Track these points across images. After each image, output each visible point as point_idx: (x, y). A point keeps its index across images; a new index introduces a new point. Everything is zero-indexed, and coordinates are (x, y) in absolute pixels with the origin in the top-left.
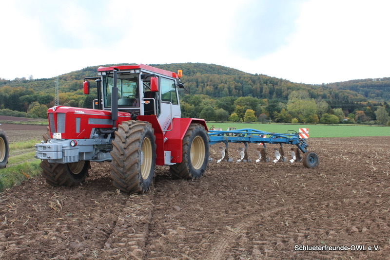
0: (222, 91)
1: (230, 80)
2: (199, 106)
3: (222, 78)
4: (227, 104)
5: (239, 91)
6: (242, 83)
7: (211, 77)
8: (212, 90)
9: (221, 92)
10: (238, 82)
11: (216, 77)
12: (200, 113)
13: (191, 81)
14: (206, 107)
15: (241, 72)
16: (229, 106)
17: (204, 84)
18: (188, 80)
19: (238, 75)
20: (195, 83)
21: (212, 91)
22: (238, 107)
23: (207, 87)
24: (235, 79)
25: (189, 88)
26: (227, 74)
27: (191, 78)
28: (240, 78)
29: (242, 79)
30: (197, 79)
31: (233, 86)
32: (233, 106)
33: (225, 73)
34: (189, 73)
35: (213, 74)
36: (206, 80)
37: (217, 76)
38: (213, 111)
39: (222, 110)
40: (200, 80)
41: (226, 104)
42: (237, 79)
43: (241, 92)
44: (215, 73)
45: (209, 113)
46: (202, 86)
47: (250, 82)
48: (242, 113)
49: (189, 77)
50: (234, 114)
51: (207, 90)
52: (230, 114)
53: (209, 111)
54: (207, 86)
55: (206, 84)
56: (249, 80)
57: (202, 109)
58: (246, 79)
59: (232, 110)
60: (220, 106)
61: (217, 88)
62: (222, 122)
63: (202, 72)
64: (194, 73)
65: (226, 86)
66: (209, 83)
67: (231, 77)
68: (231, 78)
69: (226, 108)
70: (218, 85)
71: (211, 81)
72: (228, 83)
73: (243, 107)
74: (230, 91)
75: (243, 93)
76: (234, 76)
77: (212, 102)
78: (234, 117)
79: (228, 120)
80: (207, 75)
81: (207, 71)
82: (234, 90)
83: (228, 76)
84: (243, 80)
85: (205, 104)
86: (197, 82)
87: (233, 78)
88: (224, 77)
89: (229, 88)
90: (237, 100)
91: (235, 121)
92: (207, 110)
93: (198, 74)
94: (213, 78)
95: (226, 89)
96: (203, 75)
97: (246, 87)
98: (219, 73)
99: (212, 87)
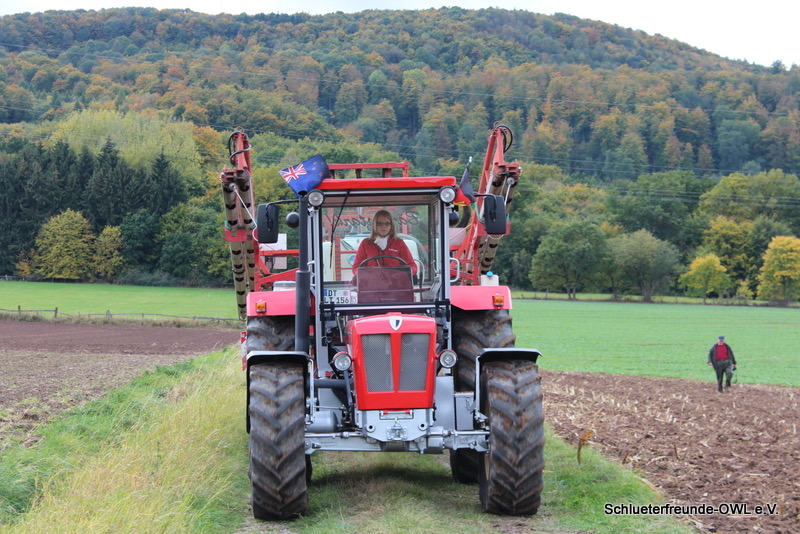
0: (612, 145)
1: (651, 92)
2: (525, 216)
3: (610, 85)
4: (667, 207)
5: (697, 145)
6: (709, 107)
7: (557, 79)
8: (563, 139)
9: (607, 153)
10: (691, 102)
11: (581, 79)
12: (532, 251)
13: (459, 98)
14: (557, 224)
15: (701, 52)
16: (675, 220)
17: (525, 115)
18: (447, 94)
19: (688, 68)
20: (480, 106)
21: (563, 148)
22: (720, 224)
23: (541, 127)
24: (675, 88)
25: (451, 130)
26: (632, 63)
27: (461, 80)
28: (700, 82)
29: (710, 86)
30: (490, 90)
31: (668, 123)
32: (693, 219)
33: (622, 61)
34: (451, 60)
35: (565, 65)
36: (532, 93)
37: (588, 74)
38: (598, 241)
39: (644, 241)
40: (502, 93)
41: (659, 208)
42: (687, 88)
43: (705, 151)
44: (577, 61)
45: (582, 255)
46: (514, 122)
47: (751, 102)
48: (740, 257)
49: (450, 80)
50: (705, 260)
51: (538, 142)
52: (685, 261)
53: (582, 244)
54: (540, 119)
55: (533, 112)
56: (746, 95)
57: (541, 231)
58: (729, 86)
59: (690, 241)
60: (630, 221)
61: (586, 131)
62: (648, 300)
63: (511, 56)
64: (475, 57)
65: (633, 121)
66: (548, 108)
67: (656, 76)
68: (654, 83)
69: (662, 230)
70: (591, 119)
71: (558, 97)
72: (641, 108)
73: (750, 226)
74: (653, 150)
75: (715, 154)
76: (671, 73)
77: (583, 198)
78: (708, 274)
79: (678, 291)
80: (539, 69)
81: (537, 51)
82: (672, 144)
83: (642, 74)
84: (713, 95)
85: (545, 208)
86: (490, 104)
87: (664, 86)
88: (622, 78)
89: (646, 134)
90: (714, 192)
91: (713, 295)
92: (569, 237)
93: (494, 66)
94: (566, 81)
95: (634, 138)
96: (517, 69)
97: (729, 129)
98: (596, 60)
99: (564, 126)
